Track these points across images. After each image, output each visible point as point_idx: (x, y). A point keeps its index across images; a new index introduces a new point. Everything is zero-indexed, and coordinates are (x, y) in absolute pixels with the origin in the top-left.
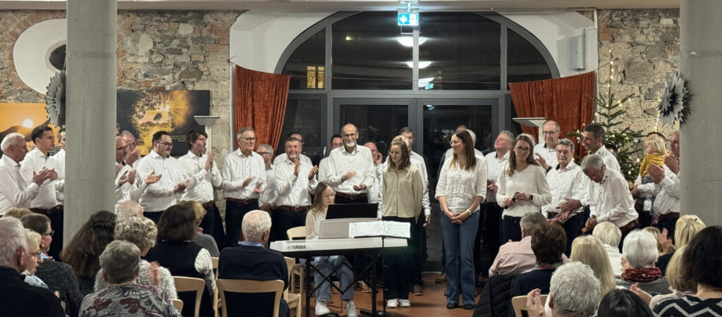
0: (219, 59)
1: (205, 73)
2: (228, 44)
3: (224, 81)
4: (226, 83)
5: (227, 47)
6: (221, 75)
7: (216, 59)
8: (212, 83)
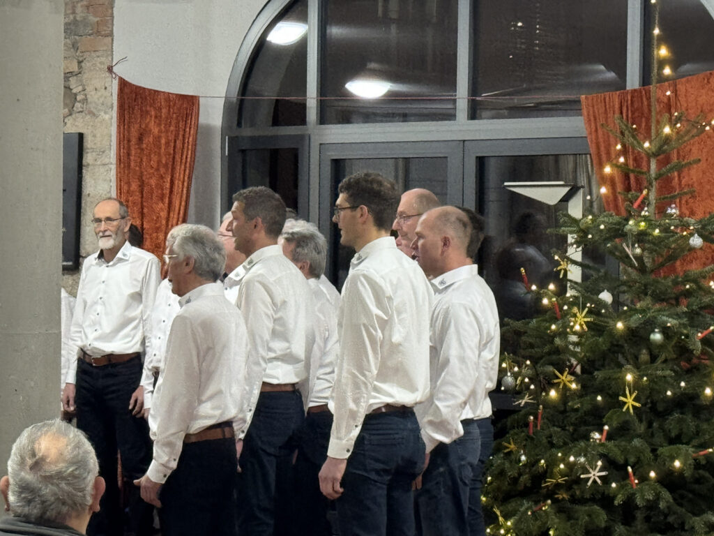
0: (98, 65)
1: (79, 98)
2: (111, 34)
3: (106, 113)
4: (107, 117)
5: (110, 39)
6: (101, 100)
7: (94, 65)
8: (88, 117)
